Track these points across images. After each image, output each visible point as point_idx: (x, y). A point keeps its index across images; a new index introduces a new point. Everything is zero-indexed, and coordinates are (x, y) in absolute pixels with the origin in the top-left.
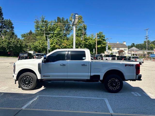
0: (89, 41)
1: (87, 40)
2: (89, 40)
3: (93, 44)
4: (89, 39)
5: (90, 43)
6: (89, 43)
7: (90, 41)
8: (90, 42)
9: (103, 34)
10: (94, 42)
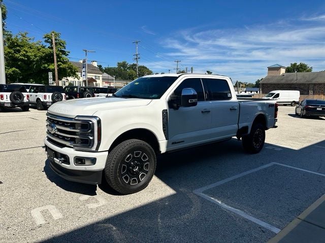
0: (25, 51)
1: (18, 48)
2: (26, 49)
3: (37, 60)
4: (22, 46)
5: (28, 57)
6: (24, 55)
7: (27, 52)
8: (29, 54)
9: (62, 39)
10: (39, 54)
